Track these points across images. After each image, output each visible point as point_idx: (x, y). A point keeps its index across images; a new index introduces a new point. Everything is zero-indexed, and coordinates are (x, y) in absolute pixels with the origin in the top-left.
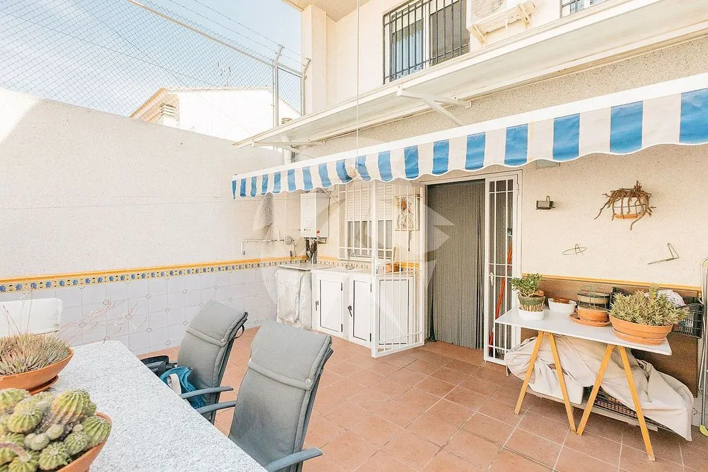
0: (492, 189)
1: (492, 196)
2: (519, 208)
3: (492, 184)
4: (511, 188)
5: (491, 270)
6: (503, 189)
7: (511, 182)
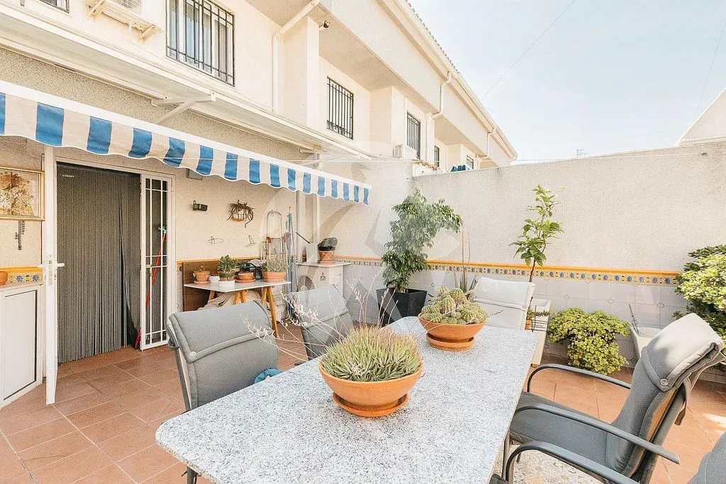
0: (148, 186)
1: (148, 192)
2: (174, 208)
3: (148, 180)
4: (165, 188)
5: (148, 262)
6: (159, 188)
7: (165, 183)
